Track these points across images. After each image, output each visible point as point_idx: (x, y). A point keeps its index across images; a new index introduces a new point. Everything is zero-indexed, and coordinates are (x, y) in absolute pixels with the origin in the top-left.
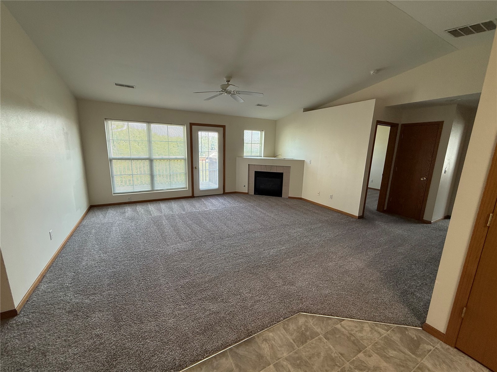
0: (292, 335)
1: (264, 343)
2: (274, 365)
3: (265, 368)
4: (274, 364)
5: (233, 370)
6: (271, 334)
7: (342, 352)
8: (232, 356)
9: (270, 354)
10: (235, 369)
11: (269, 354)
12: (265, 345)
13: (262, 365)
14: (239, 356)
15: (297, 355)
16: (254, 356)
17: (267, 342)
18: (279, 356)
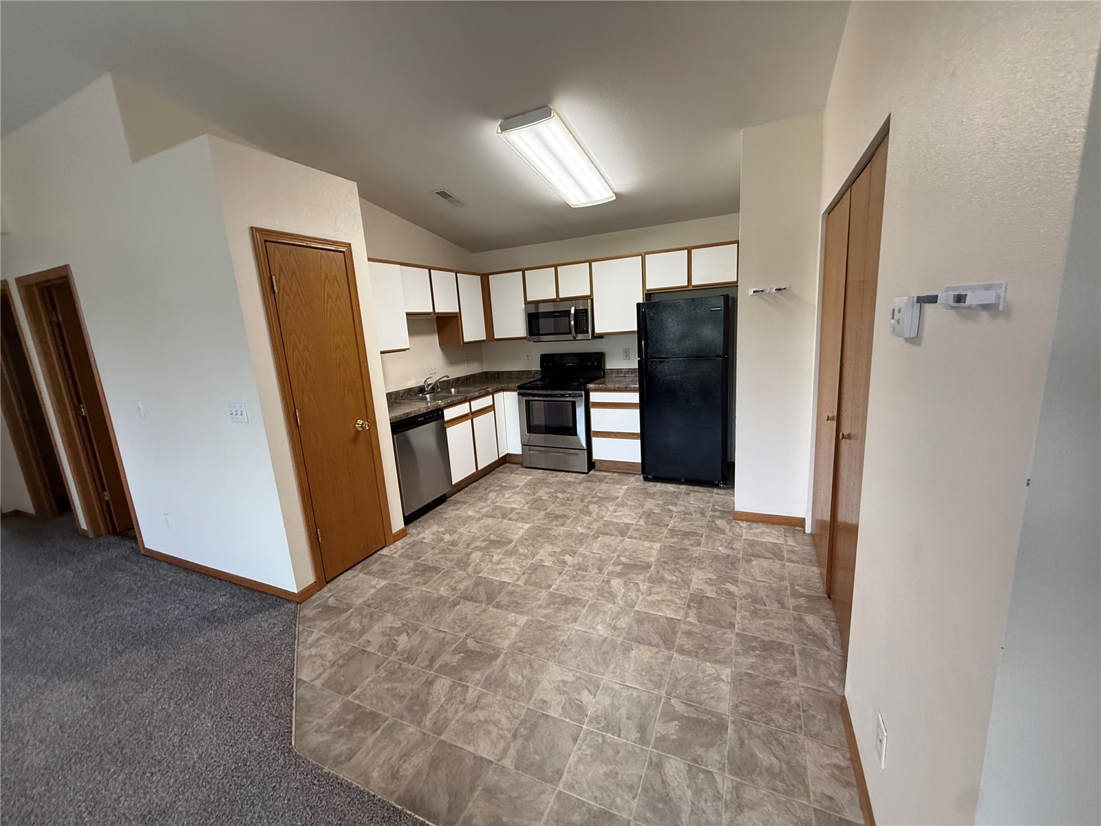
0: (363, 740)
1: (401, 773)
2: (440, 734)
3: (451, 744)
4: (438, 735)
5: (485, 789)
6: (375, 774)
7: (374, 667)
8: (461, 810)
9: (422, 750)
10: (480, 788)
11: (423, 752)
12: (406, 769)
13: (449, 751)
14: (453, 799)
15: (404, 714)
16: (439, 772)
17: (398, 770)
18: (419, 736)
